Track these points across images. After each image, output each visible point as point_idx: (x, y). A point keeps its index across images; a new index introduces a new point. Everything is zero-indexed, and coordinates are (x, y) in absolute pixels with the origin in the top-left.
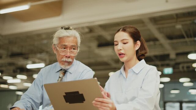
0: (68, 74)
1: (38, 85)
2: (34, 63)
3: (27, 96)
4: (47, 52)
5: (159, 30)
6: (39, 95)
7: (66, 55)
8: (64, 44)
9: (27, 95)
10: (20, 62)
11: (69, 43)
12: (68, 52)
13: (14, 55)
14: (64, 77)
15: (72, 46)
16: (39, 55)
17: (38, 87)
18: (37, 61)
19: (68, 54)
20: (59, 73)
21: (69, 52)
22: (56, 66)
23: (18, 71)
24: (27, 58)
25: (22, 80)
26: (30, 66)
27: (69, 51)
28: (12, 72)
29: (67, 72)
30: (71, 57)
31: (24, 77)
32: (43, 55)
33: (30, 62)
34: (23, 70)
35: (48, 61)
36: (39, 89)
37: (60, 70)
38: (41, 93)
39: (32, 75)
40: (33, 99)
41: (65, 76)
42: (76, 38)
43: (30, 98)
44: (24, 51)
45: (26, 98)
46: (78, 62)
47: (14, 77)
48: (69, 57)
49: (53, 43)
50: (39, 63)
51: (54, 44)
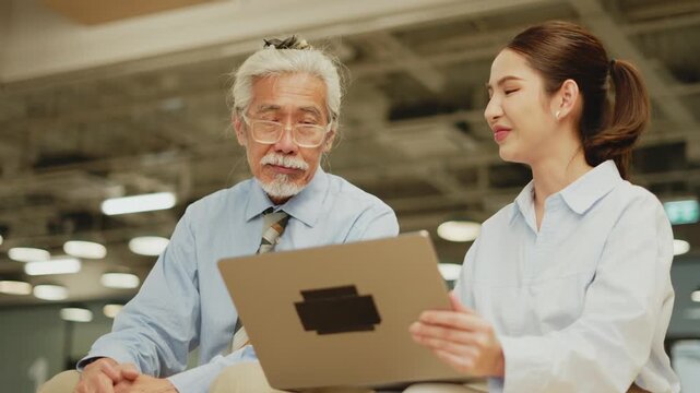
0: (296, 229)
1: (177, 272)
2: (131, 191)
3: (138, 317)
4: (183, 147)
5: (640, 41)
6: (187, 313)
7: (278, 147)
8: (270, 102)
9: (138, 313)
10: (76, 188)
11: (289, 97)
12: (285, 132)
13: (49, 162)
14: (280, 241)
15: (302, 109)
16: (149, 161)
17: (181, 279)
18: (143, 182)
19: (288, 142)
20: (260, 224)
21: (291, 132)
22: (245, 192)
23: (70, 225)
24: (103, 174)
25: (84, 261)
26: (115, 206)
27: (289, 128)
28: (42, 229)
29: (291, 221)
30: (299, 154)
31: (95, 250)
32: (168, 161)
33: (116, 189)
34: (88, 222)
35: (187, 183)
36: (185, 287)
37: (264, 212)
38: (192, 302)
39: (126, 242)
40: (161, 325)
41: (285, 235)
42: (321, 79)
43: (151, 324)
44: (90, 143)
45: (134, 324)
46: (335, 180)
47: (56, 250)
48: (291, 153)
49: (235, 106)
50: (152, 192)
51: (238, 109)
